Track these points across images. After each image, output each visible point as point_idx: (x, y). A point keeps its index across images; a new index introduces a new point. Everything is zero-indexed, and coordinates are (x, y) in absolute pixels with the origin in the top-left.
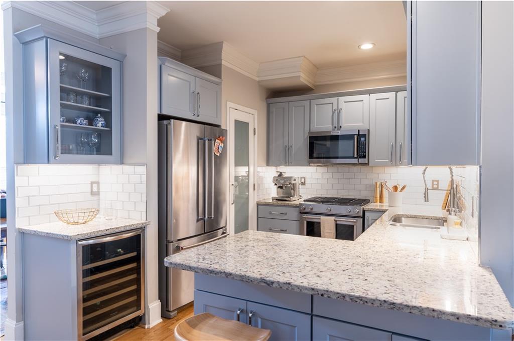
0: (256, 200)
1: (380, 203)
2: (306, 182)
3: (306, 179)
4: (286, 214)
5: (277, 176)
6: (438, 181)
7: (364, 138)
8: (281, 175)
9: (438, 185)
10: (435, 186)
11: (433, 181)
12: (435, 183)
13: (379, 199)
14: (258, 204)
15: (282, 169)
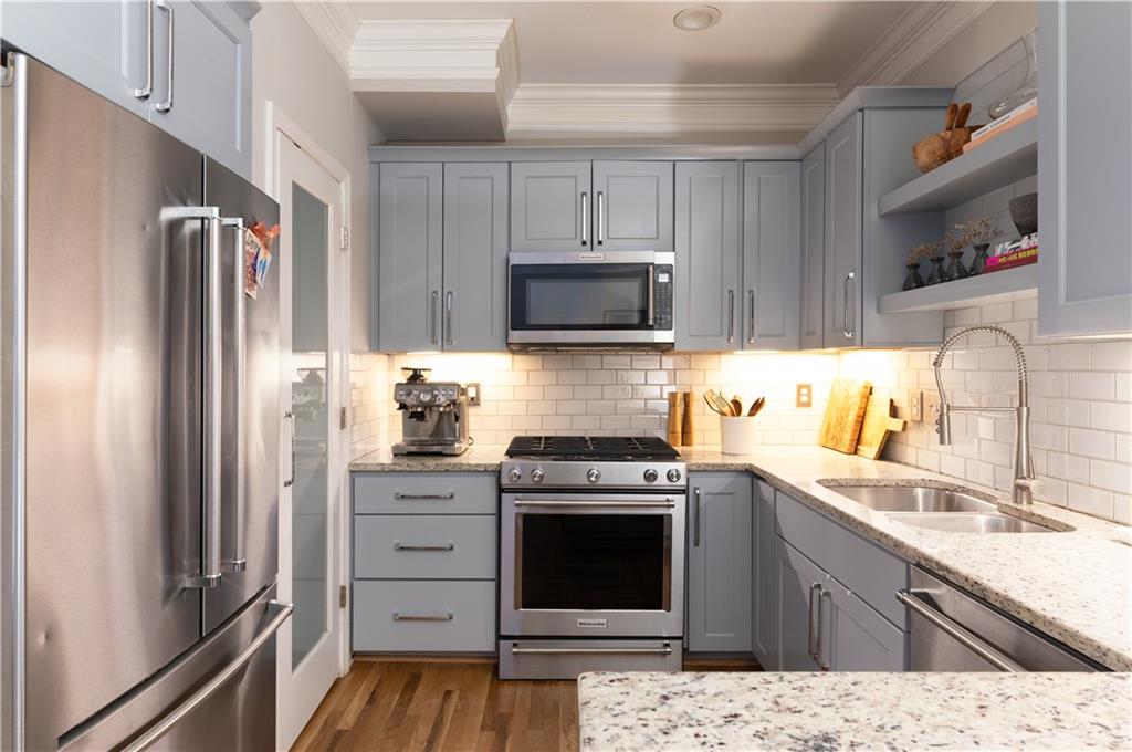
0: (348, 459)
1: (683, 444)
2: (482, 397)
3: (482, 390)
4: (452, 497)
5: (405, 381)
6: (808, 387)
7: (667, 275)
8: (416, 377)
9: (809, 395)
10: (804, 399)
11: (800, 387)
12: (804, 391)
13: (680, 435)
14: (355, 472)
15: (417, 360)
